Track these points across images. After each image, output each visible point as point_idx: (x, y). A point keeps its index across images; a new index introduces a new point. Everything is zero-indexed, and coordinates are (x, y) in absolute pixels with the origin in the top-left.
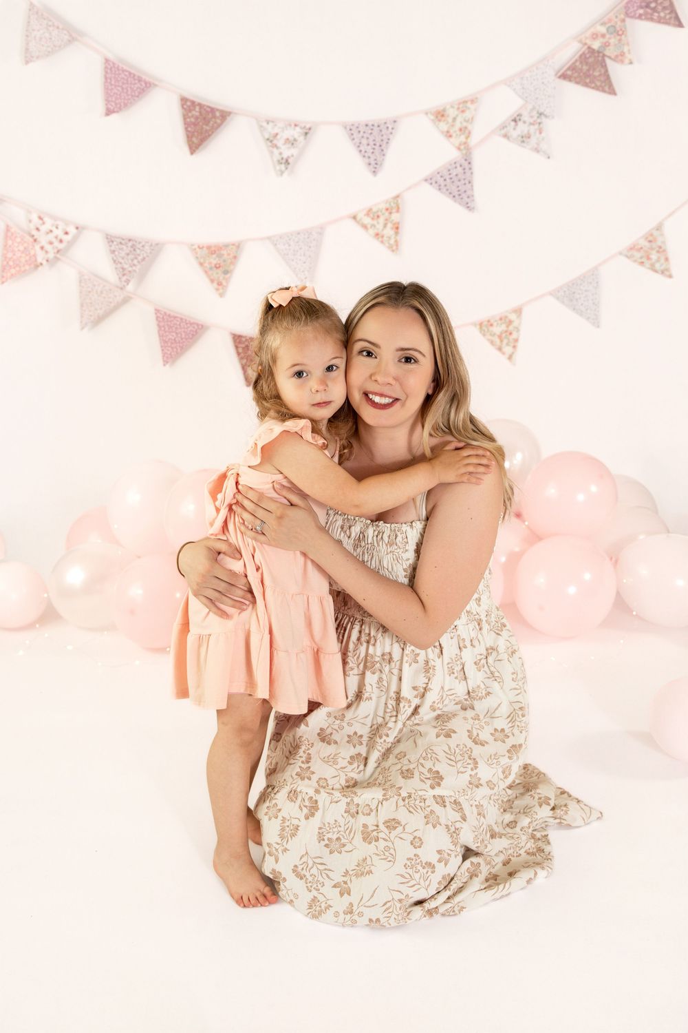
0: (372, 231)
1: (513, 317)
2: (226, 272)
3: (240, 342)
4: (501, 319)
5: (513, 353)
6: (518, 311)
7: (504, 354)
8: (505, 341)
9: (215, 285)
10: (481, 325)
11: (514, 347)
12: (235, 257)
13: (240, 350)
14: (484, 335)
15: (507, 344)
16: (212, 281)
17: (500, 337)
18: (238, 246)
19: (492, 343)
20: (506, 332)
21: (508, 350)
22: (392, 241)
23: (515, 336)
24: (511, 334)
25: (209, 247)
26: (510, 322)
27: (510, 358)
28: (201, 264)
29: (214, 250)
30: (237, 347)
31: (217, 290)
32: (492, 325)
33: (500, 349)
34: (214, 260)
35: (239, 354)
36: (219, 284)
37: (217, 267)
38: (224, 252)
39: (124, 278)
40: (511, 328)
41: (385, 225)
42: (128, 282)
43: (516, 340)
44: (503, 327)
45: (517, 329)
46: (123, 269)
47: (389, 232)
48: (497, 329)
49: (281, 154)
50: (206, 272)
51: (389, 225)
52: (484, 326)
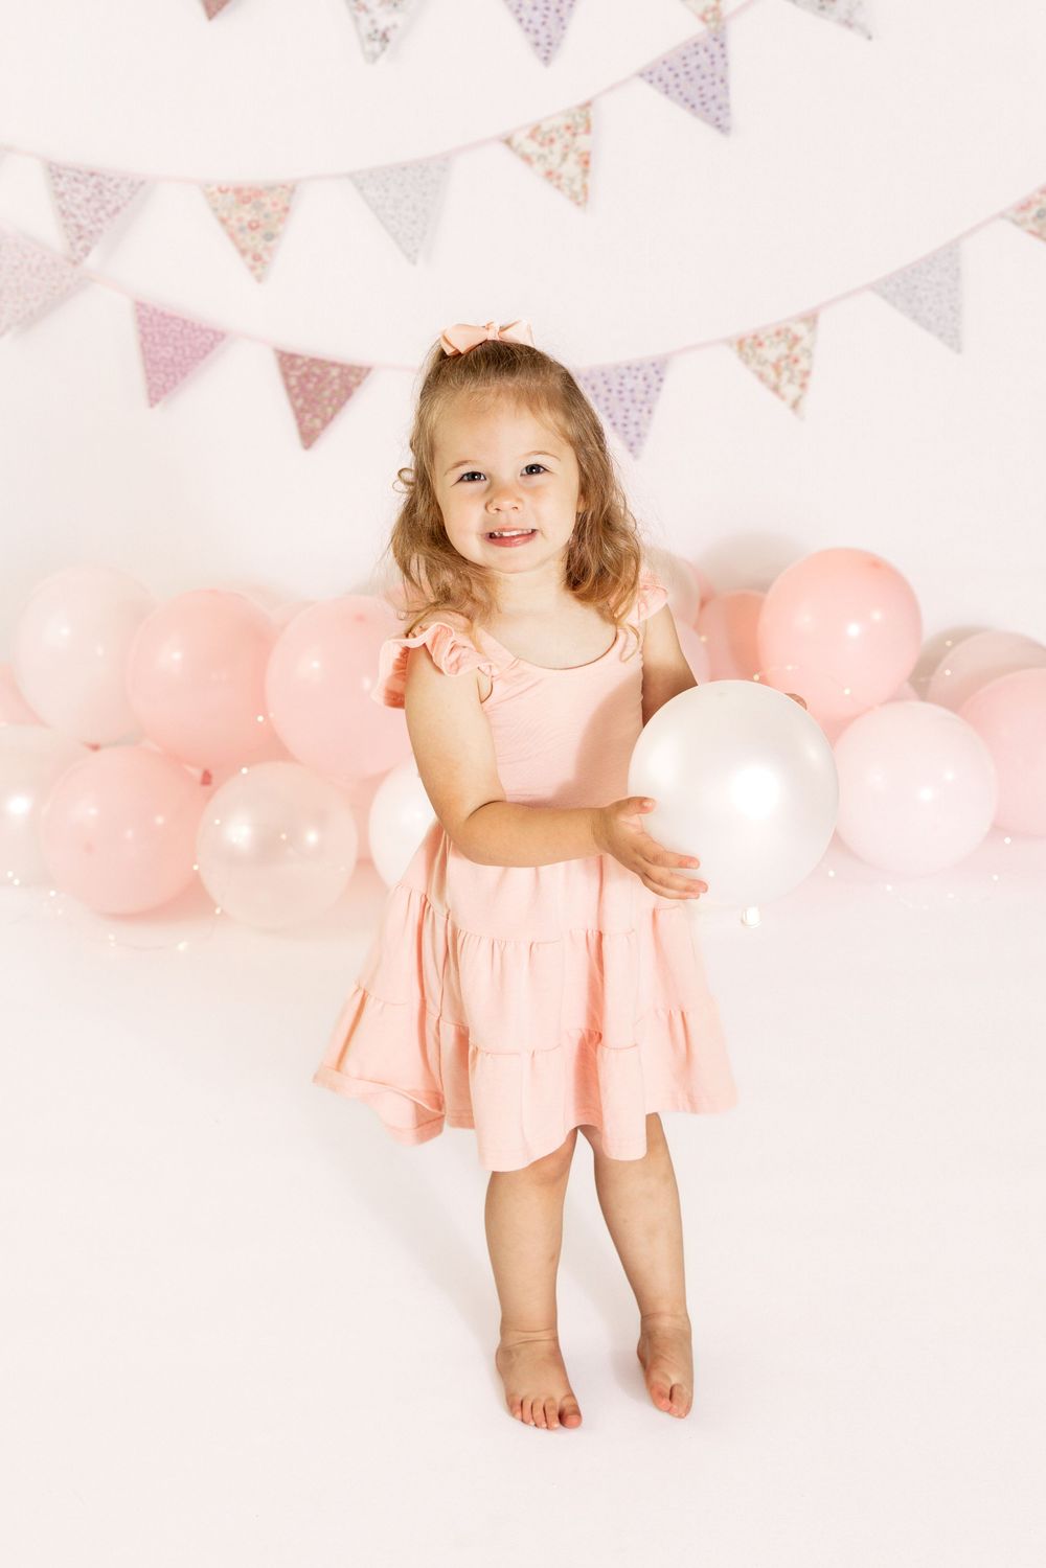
0: (539, 168)
1: (800, 329)
2: (269, 237)
3: (293, 367)
4: (778, 334)
5: (800, 397)
6: (811, 319)
7: (783, 398)
8: (786, 375)
9: (249, 259)
10: (741, 343)
11: (803, 386)
12: (286, 210)
13: (293, 382)
14: (747, 362)
15: (790, 381)
16: (243, 252)
17: (776, 367)
18: (290, 189)
19: (761, 377)
20: (787, 357)
21: (791, 391)
22: (577, 187)
23: (803, 364)
24: (796, 361)
25: (238, 191)
26: (796, 339)
27: (795, 405)
28: (223, 221)
29: (247, 196)
30: (286, 375)
31: (252, 268)
32: (760, 344)
33: (776, 389)
34: (247, 214)
35: (289, 388)
36: (257, 258)
37: (253, 226)
38: (267, 200)
39: (80, 244)
40: (797, 351)
41: (564, 157)
42: (87, 250)
43: (807, 374)
44: (783, 349)
45: (809, 353)
46: (79, 227)
47: (571, 168)
48: (771, 353)
49: (373, 22)
50: (232, 236)
51: (572, 157)
52: (747, 346)
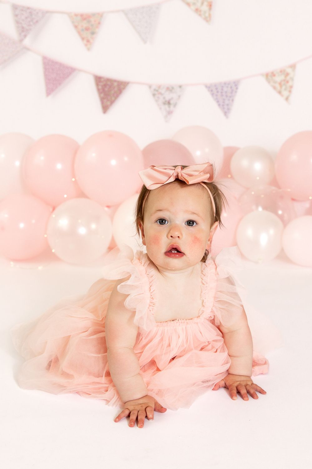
0: (193, 8)
1: (289, 70)
2: (93, 33)
3: (100, 82)
4: (281, 72)
5: (289, 96)
6: (293, 67)
7: (282, 96)
8: (284, 87)
9: (85, 42)
10: (267, 75)
11: (290, 92)
12: (99, 23)
13: (100, 87)
14: (269, 82)
15: (285, 89)
16: (83, 39)
17: (280, 84)
18: (101, 15)
19: (274, 88)
20: (284, 80)
21: (285, 93)
22: (207, 15)
23: (290, 83)
24: (288, 82)
25: (82, 15)
26: (287, 74)
27: (287, 99)
28: (76, 27)
29: (85, 17)
30: (97, 85)
31: (86, 45)
32: (274, 75)
33: (280, 92)
34: (85, 24)
35: (98, 90)
36: (88, 41)
37: (87, 29)
38: (92, 19)
39: (23, 34)
40: (288, 78)
41: (202, 4)
42: (25, 36)
43: (291, 87)
44: (283, 77)
45: (292, 79)
46: (23, 28)
47: (205, 8)
48: (279, 78)
50: (79, 33)
51: (205, 3)
52: (269, 76)
